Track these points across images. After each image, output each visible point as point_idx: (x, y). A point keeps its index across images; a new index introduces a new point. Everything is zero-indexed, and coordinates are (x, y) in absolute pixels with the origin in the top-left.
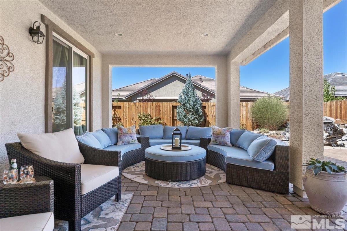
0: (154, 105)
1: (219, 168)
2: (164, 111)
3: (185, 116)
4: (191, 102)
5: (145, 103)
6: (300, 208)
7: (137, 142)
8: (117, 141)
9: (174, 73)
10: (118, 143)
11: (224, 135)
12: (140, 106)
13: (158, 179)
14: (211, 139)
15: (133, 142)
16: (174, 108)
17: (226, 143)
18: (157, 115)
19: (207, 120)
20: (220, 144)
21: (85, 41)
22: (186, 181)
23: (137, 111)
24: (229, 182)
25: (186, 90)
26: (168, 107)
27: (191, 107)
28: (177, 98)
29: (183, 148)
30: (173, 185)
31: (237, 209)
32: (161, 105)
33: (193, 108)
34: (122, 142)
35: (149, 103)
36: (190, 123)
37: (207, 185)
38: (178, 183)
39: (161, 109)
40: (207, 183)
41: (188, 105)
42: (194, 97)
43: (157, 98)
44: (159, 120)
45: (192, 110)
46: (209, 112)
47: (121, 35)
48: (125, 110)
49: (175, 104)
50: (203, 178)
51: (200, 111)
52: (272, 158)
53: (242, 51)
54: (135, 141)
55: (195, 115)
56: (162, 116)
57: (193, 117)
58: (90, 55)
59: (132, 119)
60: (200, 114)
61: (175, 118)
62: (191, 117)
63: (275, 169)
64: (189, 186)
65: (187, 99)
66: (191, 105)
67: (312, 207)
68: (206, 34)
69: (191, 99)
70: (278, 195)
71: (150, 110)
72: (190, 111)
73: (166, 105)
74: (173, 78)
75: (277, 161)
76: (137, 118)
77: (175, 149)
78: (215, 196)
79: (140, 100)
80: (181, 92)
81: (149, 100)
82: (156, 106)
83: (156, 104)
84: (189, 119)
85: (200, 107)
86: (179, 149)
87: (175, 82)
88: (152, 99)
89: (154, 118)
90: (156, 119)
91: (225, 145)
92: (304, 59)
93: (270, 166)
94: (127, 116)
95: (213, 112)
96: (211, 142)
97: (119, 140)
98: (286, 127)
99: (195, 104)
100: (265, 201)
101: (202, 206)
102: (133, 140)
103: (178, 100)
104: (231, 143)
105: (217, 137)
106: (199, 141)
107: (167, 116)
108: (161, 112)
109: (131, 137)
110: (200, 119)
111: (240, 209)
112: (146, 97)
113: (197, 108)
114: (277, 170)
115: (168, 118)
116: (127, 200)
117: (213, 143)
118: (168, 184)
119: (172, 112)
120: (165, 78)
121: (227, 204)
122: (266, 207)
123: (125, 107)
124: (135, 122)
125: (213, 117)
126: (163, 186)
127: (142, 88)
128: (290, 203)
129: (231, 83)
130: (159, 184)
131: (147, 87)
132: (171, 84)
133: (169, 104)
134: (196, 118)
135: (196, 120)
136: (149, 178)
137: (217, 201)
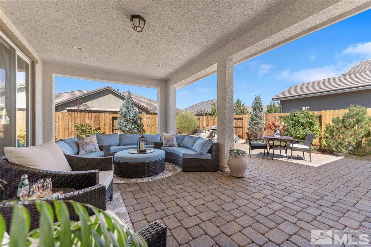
0: (93, 116)
1: (171, 163)
2: (104, 122)
3: (126, 126)
4: (131, 114)
5: (83, 114)
6: (227, 177)
7: (99, 150)
8: (79, 151)
9: (108, 88)
10: (79, 153)
11: (173, 139)
12: (77, 116)
13: (132, 178)
14: (162, 143)
15: (95, 151)
16: (114, 119)
17: (175, 145)
18: (96, 125)
19: (143, 129)
20: (170, 146)
21: (29, 44)
22: (155, 175)
23: (73, 121)
24: (184, 171)
25: (126, 104)
26: (108, 118)
27: (131, 118)
28: (118, 110)
29: (148, 151)
30: (148, 180)
31: (199, 185)
32: (100, 116)
33: (133, 119)
34: (85, 151)
35: (87, 114)
36: (130, 132)
37: (171, 175)
38: (150, 178)
39: (100, 119)
40: (171, 174)
41: (128, 117)
42: (133, 110)
43: (94, 109)
44: (98, 130)
45: (131, 121)
46: (145, 123)
47: (81, 49)
48: (57, 120)
49: (115, 115)
50: (165, 171)
51: (139, 121)
52: (210, 152)
53: (181, 81)
54: (97, 149)
55: (134, 125)
56: (101, 126)
57: (133, 126)
58: (34, 60)
59: (66, 129)
60: (138, 124)
61: (114, 128)
62: (131, 127)
63: (212, 158)
64: (159, 178)
65: (127, 112)
66: (131, 116)
67: (232, 175)
68: (159, 64)
69: (131, 112)
70: (214, 173)
71: (89, 120)
72: (130, 121)
73: (106, 116)
74: (106, 91)
75: (213, 152)
76: (73, 128)
77: (141, 152)
78: (181, 181)
79: (69, 111)
80: (121, 105)
81: (85, 111)
82: (95, 117)
83: (95, 115)
84: (129, 128)
85: (138, 118)
86: (144, 152)
87: (109, 95)
88: (88, 109)
89: (93, 128)
90: (95, 129)
91: (174, 146)
92: (226, 93)
93: (209, 156)
94: (60, 127)
95: (148, 123)
96: (163, 145)
97: (81, 149)
98: (196, 133)
99: (134, 115)
100: (210, 177)
101: (178, 188)
102: (95, 148)
103: (118, 112)
104: (177, 144)
105: (168, 141)
106: (153, 145)
107: (106, 125)
108: (101, 122)
109: (94, 145)
110: (139, 128)
111: (200, 184)
112: (81, 107)
113: (136, 119)
114: (213, 158)
115: (108, 127)
116: (119, 198)
117: (165, 145)
118: (143, 180)
119: (111, 123)
120: (99, 91)
121: (191, 184)
122: (212, 180)
123: (58, 117)
124: (70, 133)
125: (147, 126)
126: (140, 182)
127: (72, 99)
128: (222, 176)
129: (170, 102)
130: (135, 181)
131: (78, 97)
132: (105, 97)
133: (109, 115)
134: (136, 127)
135: (135, 129)
136: (123, 178)
137: (185, 183)
